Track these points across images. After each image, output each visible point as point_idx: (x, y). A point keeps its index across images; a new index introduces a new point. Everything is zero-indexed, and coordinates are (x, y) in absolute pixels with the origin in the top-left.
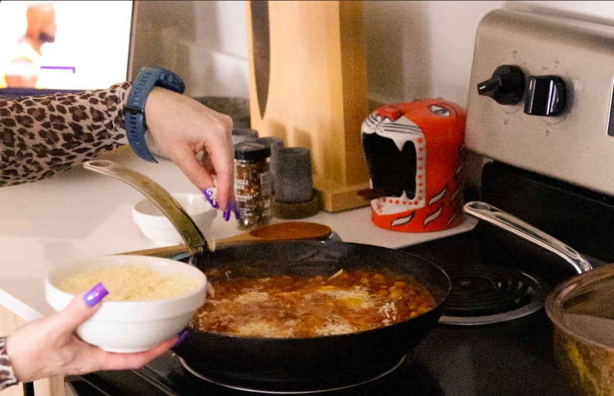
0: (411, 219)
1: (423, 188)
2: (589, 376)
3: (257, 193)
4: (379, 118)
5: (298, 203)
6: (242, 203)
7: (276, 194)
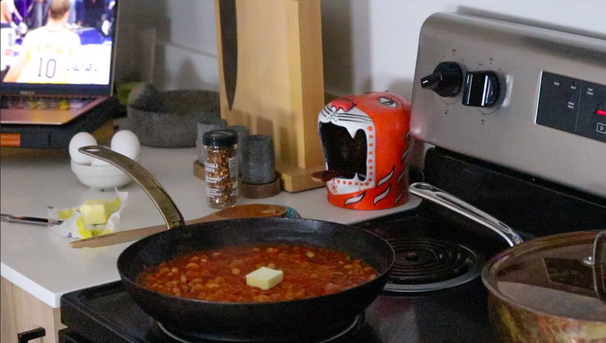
0: (362, 198)
1: (373, 170)
2: (519, 337)
3: (226, 176)
4: (334, 109)
5: (262, 184)
6: (213, 184)
7: (243, 177)
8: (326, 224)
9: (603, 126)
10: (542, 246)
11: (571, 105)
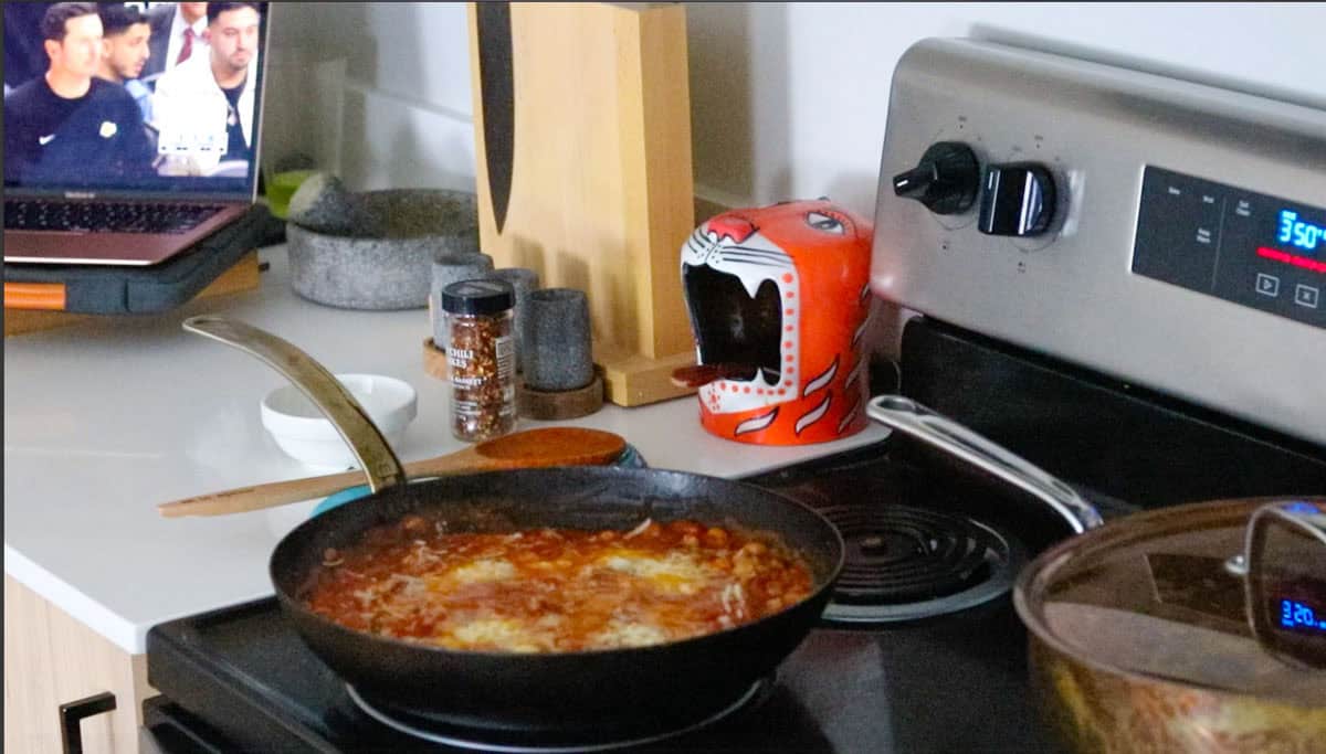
0: (771, 422)
1: (795, 364)
2: (1093, 726)
3: (490, 375)
4: (713, 237)
5: (565, 391)
6: (462, 392)
7: (525, 375)
8: (699, 481)
9: (1270, 280)
10: (1140, 532)
11: (1204, 236)
